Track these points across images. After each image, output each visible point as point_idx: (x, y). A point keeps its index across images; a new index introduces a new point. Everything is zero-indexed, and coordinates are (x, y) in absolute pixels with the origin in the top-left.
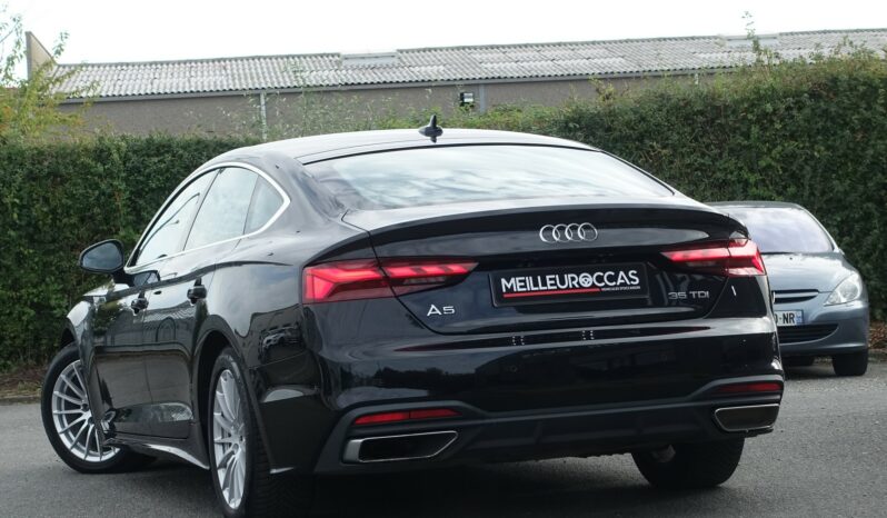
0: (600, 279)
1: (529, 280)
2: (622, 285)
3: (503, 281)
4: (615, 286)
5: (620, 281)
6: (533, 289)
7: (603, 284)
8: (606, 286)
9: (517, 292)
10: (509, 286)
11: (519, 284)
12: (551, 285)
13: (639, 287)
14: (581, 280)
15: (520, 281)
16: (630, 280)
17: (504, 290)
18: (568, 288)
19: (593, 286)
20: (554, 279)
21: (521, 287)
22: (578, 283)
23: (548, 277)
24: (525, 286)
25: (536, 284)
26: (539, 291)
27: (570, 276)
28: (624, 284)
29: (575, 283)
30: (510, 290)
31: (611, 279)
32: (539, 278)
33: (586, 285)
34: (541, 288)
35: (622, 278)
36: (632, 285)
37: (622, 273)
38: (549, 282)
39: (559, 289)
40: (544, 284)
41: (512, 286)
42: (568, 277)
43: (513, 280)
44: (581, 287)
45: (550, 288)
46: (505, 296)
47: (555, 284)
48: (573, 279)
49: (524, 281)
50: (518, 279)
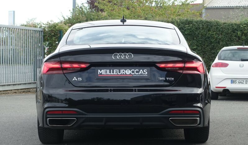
0: (133, 72)
1: (108, 71)
2: (141, 74)
3: (99, 71)
4: (138, 74)
5: (140, 73)
6: (109, 74)
7: (134, 74)
8: (135, 74)
9: (103, 75)
10: (101, 72)
11: (104, 72)
12: (115, 73)
13: (147, 75)
14: (126, 72)
15: (105, 71)
16: (144, 73)
17: (99, 74)
18: (121, 74)
19: (130, 74)
20: (117, 71)
21: (105, 73)
22: (125, 73)
23: (115, 70)
24: (106, 73)
25: (110, 72)
26: (111, 75)
27: (123, 70)
28: (142, 74)
29: (124, 73)
30: (101, 74)
31: (137, 72)
32: (112, 70)
33: (128, 74)
34: (112, 74)
35: (141, 72)
36: (144, 74)
37: (141, 70)
38: (115, 72)
39: (118, 74)
40: (113, 72)
41: (102, 72)
42: (122, 71)
43: (102, 71)
44: (126, 74)
45: (115, 74)
46: (99, 76)
47: (117, 73)
48: (123, 71)
49: (106, 71)
50: (104, 70)
